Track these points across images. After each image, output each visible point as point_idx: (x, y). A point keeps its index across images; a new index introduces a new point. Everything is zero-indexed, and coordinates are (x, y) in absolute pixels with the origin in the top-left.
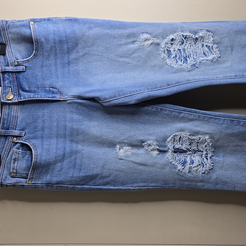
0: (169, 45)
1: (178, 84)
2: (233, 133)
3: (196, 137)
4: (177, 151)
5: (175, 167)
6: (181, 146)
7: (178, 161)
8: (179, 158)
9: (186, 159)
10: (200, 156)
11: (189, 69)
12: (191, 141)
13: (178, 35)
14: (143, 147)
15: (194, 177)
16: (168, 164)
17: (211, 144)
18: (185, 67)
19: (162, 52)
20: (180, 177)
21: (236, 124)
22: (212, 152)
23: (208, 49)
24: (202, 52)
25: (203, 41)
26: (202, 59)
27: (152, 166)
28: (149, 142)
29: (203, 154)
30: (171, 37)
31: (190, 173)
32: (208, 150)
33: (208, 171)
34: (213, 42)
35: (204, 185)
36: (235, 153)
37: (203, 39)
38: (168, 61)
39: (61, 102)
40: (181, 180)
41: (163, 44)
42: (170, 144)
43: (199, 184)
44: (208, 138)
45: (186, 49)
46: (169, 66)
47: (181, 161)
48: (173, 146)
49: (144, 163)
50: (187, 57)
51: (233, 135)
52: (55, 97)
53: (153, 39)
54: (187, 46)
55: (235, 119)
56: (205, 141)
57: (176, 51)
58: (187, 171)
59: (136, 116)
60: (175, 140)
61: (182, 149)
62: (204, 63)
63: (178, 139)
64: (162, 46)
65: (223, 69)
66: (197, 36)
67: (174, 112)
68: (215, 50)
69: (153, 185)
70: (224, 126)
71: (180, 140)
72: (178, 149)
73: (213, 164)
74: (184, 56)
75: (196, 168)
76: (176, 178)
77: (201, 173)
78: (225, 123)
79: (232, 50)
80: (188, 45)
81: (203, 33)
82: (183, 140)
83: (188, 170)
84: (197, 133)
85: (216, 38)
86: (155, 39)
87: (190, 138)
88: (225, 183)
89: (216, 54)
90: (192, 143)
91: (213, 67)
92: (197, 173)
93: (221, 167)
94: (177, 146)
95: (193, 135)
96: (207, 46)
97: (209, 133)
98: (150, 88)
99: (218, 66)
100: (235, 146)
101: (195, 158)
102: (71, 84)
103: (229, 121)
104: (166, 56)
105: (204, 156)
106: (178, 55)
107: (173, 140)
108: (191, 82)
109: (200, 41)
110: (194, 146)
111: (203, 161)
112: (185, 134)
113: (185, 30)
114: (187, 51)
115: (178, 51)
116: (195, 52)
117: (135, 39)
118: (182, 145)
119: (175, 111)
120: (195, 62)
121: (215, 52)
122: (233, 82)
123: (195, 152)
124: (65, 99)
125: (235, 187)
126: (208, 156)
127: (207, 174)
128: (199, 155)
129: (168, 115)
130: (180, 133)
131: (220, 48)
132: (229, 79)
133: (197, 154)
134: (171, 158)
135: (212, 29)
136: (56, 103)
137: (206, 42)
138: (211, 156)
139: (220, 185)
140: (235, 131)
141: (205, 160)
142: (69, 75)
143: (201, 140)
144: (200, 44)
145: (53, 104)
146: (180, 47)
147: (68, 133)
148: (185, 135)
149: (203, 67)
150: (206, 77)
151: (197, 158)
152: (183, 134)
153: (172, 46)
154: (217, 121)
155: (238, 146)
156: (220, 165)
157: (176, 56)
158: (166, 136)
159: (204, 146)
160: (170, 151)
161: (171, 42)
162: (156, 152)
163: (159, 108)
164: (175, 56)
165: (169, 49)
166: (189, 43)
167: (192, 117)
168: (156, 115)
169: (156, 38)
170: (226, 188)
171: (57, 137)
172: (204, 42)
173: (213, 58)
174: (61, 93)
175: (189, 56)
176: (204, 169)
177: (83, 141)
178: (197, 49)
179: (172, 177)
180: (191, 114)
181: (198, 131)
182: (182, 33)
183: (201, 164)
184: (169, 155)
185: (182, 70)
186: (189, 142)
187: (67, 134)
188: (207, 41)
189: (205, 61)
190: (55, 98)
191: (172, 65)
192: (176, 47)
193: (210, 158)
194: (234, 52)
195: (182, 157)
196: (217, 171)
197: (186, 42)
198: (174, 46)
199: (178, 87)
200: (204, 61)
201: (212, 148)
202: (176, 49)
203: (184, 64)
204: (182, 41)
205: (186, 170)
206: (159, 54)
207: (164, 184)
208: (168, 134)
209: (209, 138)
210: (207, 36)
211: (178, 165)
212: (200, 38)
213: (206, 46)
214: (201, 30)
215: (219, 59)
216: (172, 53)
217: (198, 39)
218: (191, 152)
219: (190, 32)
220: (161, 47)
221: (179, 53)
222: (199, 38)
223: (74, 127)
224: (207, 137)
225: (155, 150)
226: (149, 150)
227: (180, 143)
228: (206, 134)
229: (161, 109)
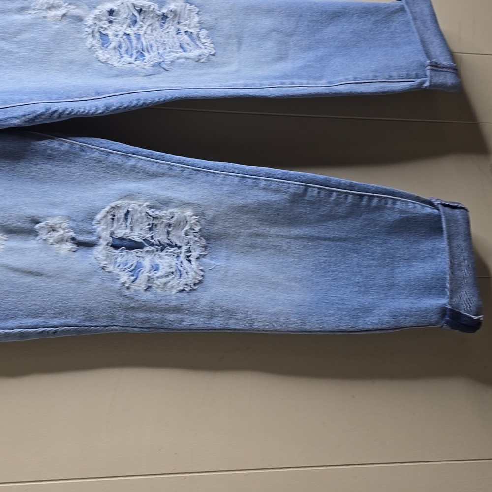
0: (103, 22)
2: (245, 206)
3: (165, 211)
4: (119, 244)
5: (114, 278)
6: (128, 231)
7: (121, 265)
8: (124, 259)
9: (140, 262)
10: (173, 256)
11: (147, 71)
12: (154, 222)
13: (123, 4)
14: (37, 235)
15: (159, 301)
16: (96, 271)
17: (199, 228)
18: (138, 67)
20: (126, 301)
21: (250, 185)
22: (202, 247)
23: (189, 39)
24: (178, 44)
25: (178, 23)
26: (176, 55)
27: (57, 276)
28: (51, 222)
29: (181, 253)
30: (109, 6)
31: (148, 293)
32: (191, 243)
33: (191, 287)
34: (199, 25)
35: (182, 320)
36: (253, 251)
37: (177, 18)
38: (100, 54)
40: (128, 309)
41: (89, 19)
42: (102, 228)
43: (171, 316)
44: (192, 213)
45: (142, 34)
46: (103, 65)
47: (128, 266)
48: (109, 232)
49: (35, 270)
50: (143, 51)
51: (244, 209)
53: (66, 8)
54: (144, 29)
55: (248, 176)
56: (185, 223)
57: (120, 36)
58: (143, 286)
59: (22, 164)
60: (115, 218)
61: (131, 240)
62: (181, 64)
63: (123, 216)
64: (86, 21)
65: (220, 76)
66: (164, 11)
67: (112, 155)
68: (204, 41)
69: (56, 322)
70: (225, 188)
71: (126, 219)
72: (121, 239)
73: (202, 273)
74: (138, 47)
75: (164, 280)
76: (115, 303)
77: (175, 291)
78: (227, 182)
79: (239, 44)
80: (145, 27)
81: (177, 4)
82: (135, 217)
83: (144, 283)
84: (166, 203)
85: (206, 18)
86: (72, 7)
87: (151, 214)
88: (230, 313)
89: (205, 48)
90: (156, 226)
91: (201, 72)
92: (165, 290)
93: (222, 281)
94: (120, 233)
95: (157, 208)
96: (186, 32)
97: (193, 204)
99: (211, 70)
100: (251, 235)
101: (161, 261)
103: (237, 178)
104: (97, 43)
105: (182, 256)
106: (124, 45)
107: (110, 217)
109: (171, 21)
110: (161, 232)
111: (181, 266)
112: (140, 205)
114: (143, 39)
115: (125, 37)
116: (162, 41)
117: (25, 4)
118: (132, 229)
119: (115, 154)
120: (161, 60)
121: (205, 45)
123: (163, 247)
125: (253, 321)
126: (191, 255)
127: (188, 293)
128: (171, 254)
129: (98, 161)
130: (127, 201)
131: (214, 39)
133: (167, 252)
134: (104, 258)
137: (186, 25)
138: (201, 255)
139: (218, 319)
140: (249, 201)
141: (185, 264)
143: (174, 219)
146: (129, 29)
148: (138, 207)
149: (179, 70)
150: (183, 86)
151: (166, 261)
152: (133, 205)
153: (111, 27)
154: (210, 177)
155: (257, 235)
156: (219, 275)
157: (120, 47)
158: (93, 208)
159: (184, 234)
160: (103, 242)
161: (109, 17)
162: (69, 246)
163: (76, 145)
164: (118, 47)
165: (104, 32)
166: (148, 23)
167: (154, 168)
168: (71, 161)
169: (73, 5)
170: (232, 324)
172: (181, 24)
173: (200, 55)
175: (149, 49)
176: (183, 281)
178: (167, 37)
179: (105, 301)
180: (153, 162)
181: (168, 197)
183: (176, 271)
184: (100, 252)
185: (132, 73)
186: (149, 225)
188: (187, 22)
189: (183, 60)
191: (110, 62)
192: (121, 28)
193: (198, 259)
194: (243, 47)
195: (132, 257)
196: (212, 287)
197: (142, 22)
198: (114, 27)
200: (180, 60)
201: (202, 238)
202: (119, 33)
203: (137, 61)
204: (134, 19)
205: (140, 284)
206: (81, 39)
207: (84, 320)
208: (99, 203)
209: (193, 215)
210: (187, 12)
211: (120, 273)
212: (173, 15)
215: (213, 58)
216: (111, 40)
218: (153, 248)
220: (85, 25)
221: (127, 40)
222: (169, 15)
224: (189, 212)
225: (67, 241)
226: (51, 241)
227: (126, 225)
228: (187, 204)
229: (82, 149)
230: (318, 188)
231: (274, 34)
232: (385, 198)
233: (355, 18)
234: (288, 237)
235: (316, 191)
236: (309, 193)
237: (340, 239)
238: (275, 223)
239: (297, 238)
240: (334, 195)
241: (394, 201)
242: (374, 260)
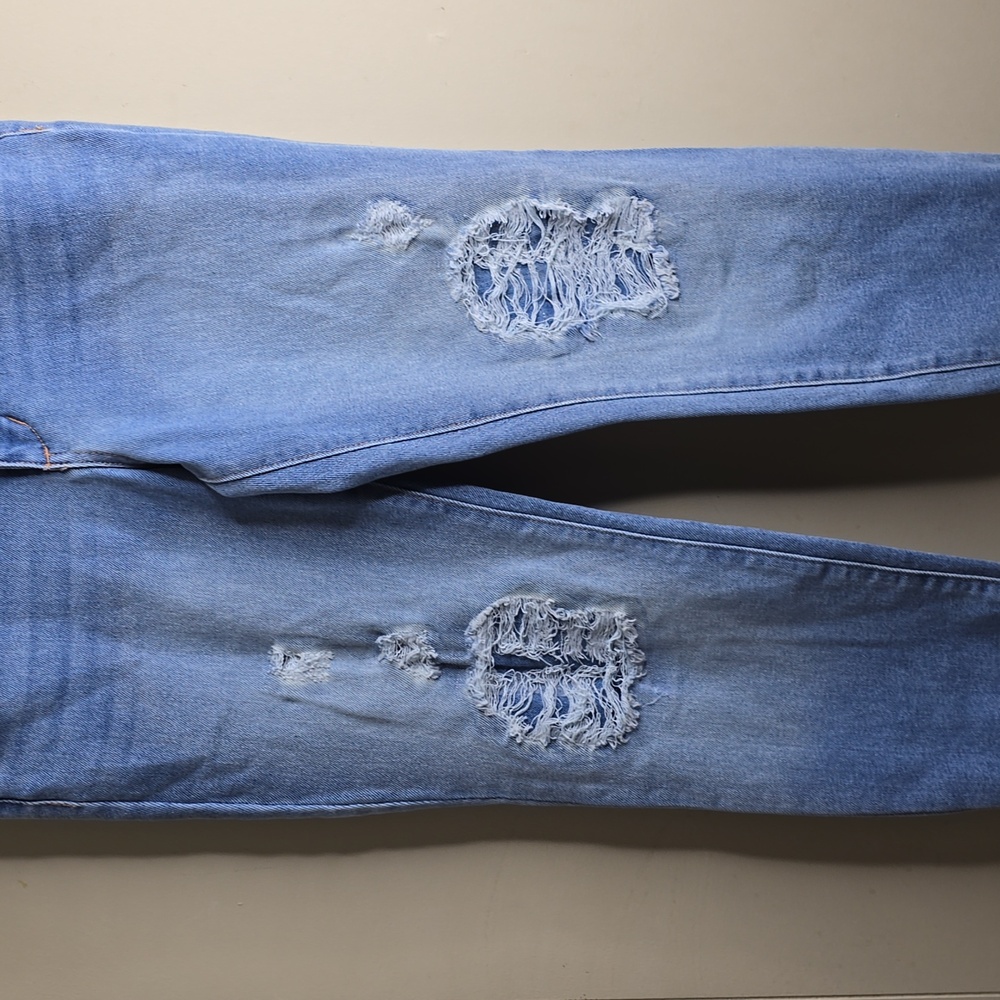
0: (481, 246)
1: (514, 414)
2: (717, 598)
3: (580, 612)
4: (505, 664)
5: (498, 727)
6: (520, 645)
7: (509, 702)
8: (514, 690)
9: (539, 695)
10: (592, 679)
11: (557, 346)
12: (560, 628)
13: (516, 206)
14: (379, 652)
15: (568, 764)
16: (471, 714)
17: (636, 637)
18: (542, 338)
19: (456, 274)
20: (517, 765)
21: (727, 562)
22: (638, 664)
23: (634, 266)
24: (612, 278)
25: (615, 234)
26: (610, 304)
27: (411, 723)
28: (400, 634)
29: (604, 674)
30: (492, 215)
31: (551, 750)
32: (622, 660)
33: (619, 740)
34: (653, 237)
35: (604, 793)
36: (724, 666)
37: (614, 225)
38: (479, 314)
39: (45, 478)
40: (519, 775)
41: (456, 245)
42: (480, 641)
43: (587, 786)
44: (624, 615)
45: (548, 262)
46: (480, 334)
47: (521, 703)
48: (490, 648)
49: (378, 715)
50: (550, 297)
51: (716, 603)
52: (19, 457)
53: (417, 225)
54: (552, 250)
55: (725, 546)
56: (613, 627)
57: (510, 271)
58: (543, 741)
59: (352, 532)
60: (501, 623)
61: (525, 658)
62: (619, 323)
63: (512, 621)
64: (452, 250)
65: (686, 351)
66: (591, 215)
67: (496, 518)
68: (660, 272)
69: (412, 793)
70: (684, 569)
71: (517, 625)
72: (510, 656)
73: (637, 714)
74: (542, 290)
75: (576, 730)
76: (499, 766)
77: (593, 747)
78: (688, 559)
79: (726, 270)
80: (556, 247)
81: (616, 200)
82: (531, 622)
83: (545, 736)
84: (582, 598)
85: (666, 221)
86: (427, 221)
87: (557, 616)
88: (684, 783)
89: (662, 286)
90: (565, 633)
91: (652, 341)
92: (578, 747)
93: (670, 724)
94: (507, 648)
95: (566, 606)
96: (629, 251)
97: (627, 599)
98: (404, 426)
99: (671, 336)
100: (723, 642)
101: (572, 692)
102: (87, 401)
103: (704, 551)
104: (468, 289)
105: (606, 680)
106: (516, 287)
107: (491, 624)
108: (563, 403)
109: (602, 232)
110: (572, 643)
111: (604, 700)
112: (539, 602)
113: (546, 189)
114: (551, 272)
115: (518, 271)
116: (584, 275)
117: (346, 222)
118: (526, 640)
119: (500, 515)
120: (582, 321)
121: (662, 279)
122: (719, 407)
123: (574, 665)
124: (61, 463)
125: (717, 798)
126: (621, 682)
127: (615, 751)
128: (588, 675)
129: (473, 528)
130: (519, 596)
131: (679, 262)
132: (704, 397)
133: (580, 673)
134: (483, 694)
135: (652, 186)
136: (24, 480)
137: (629, 238)
138: (635, 679)
139: (662, 791)
140: (724, 589)
141: (609, 697)
142: (78, 364)
143: (596, 623)
144: (605, 243)
145: (15, 482)
146: (526, 253)
147: (76, 597)
149: (613, 340)
150: (620, 386)
151: (580, 691)
152: (530, 601)
153: (494, 253)
154: (658, 549)
155: (734, 641)
156: (665, 715)
157: (509, 292)
158: (465, 609)
159: (609, 646)
160: (481, 666)
161: (490, 236)
162: (426, 672)
163: (439, 502)
164: (507, 293)
165: (481, 264)
166: (560, 239)
167: (565, 536)
168: (429, 527)
169: (429, 218)
170: (683, 800)
171: (33, 615)
172: (619, 235)
173: (652, 304)
174: (43, 441)
175: (561, 292)
176: (606, 731)
177: (140, 629)
178: (593, 264)
179: (484, 763)
180: (563, 525)
181: (587, 589)
182: (534, 202)
183: (595, 713)
184: (476, 682)
185: (529, 351)
186: (554, 631)
187: (72, 603)
188: (632, 232)
189: (621, 314)
190: (20, 461)
191: (494, 330)
192: (511, 253)
193: (631, 688)
194: (733, 277)
195: (523, 686)
196: (653, 737)
197: (550, 237)
198: (501, 252)
199: (510, 424)
200: (616, 316)
201: (640, 651)
202: (509, 265)
203: (540, 326)
204: (535, 233)
205: (539, 737)
206: (443, 282)
207: (453, 791)
208: (474, 602)
209: (625, 618)
210: (632, 214)
211: (508, 718)
212: (605, 221)
213: (627, 251)
214: (609, 188)
215: (676, 305)
216: (494, 279)
217: (596, 225)
218: (558, 668)
219: (566, 196)
220: (451, 256)
221: (521, 278)
222: (598, 222)
223: (101, 575)
224: (619, 613)
225: (425, 662)
226: (401, 664)
227: (518, 635)
228: (618, 600)
229: (448, 508)
230: (848, 566)
231: (793, 248)
232: (966, 580)
233: (955, 207)
234: (786, 643)
235: (845, 570)
236: (832, 574)
237: (878, 644)
238: (766, 621)
239: (802, 643)
240: (876, 576)
241: (983, 585)
242: (934, 679)
